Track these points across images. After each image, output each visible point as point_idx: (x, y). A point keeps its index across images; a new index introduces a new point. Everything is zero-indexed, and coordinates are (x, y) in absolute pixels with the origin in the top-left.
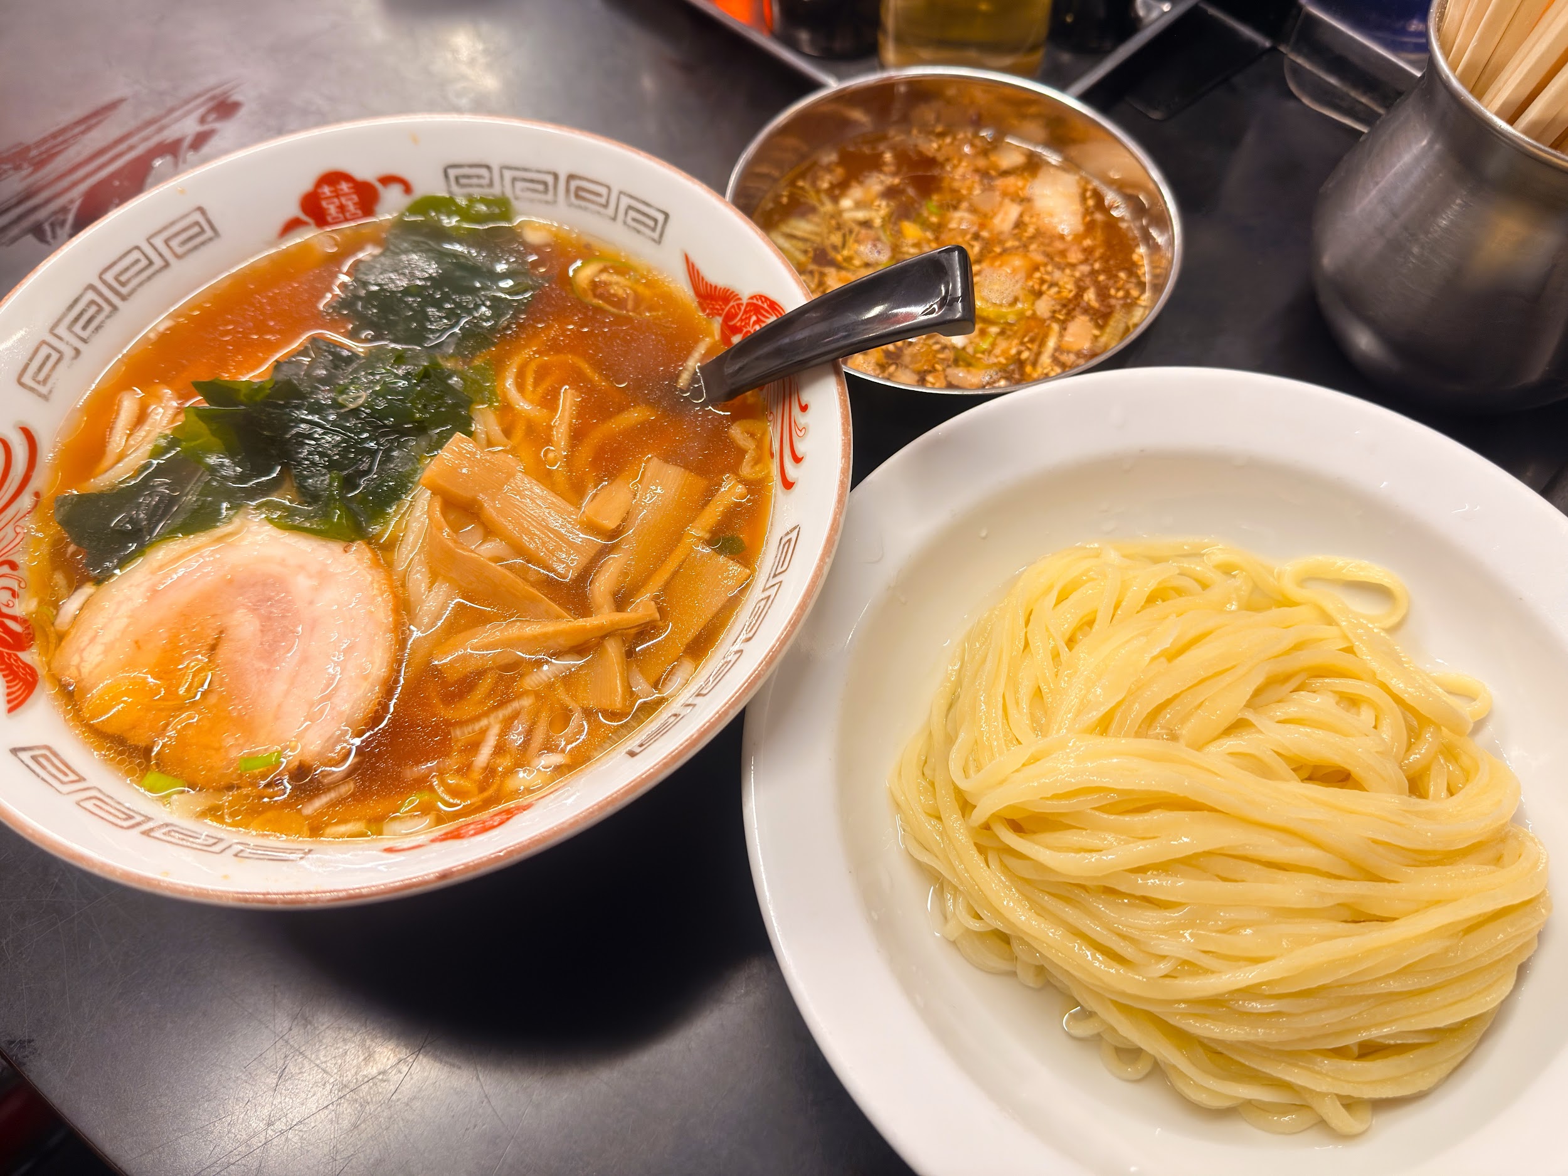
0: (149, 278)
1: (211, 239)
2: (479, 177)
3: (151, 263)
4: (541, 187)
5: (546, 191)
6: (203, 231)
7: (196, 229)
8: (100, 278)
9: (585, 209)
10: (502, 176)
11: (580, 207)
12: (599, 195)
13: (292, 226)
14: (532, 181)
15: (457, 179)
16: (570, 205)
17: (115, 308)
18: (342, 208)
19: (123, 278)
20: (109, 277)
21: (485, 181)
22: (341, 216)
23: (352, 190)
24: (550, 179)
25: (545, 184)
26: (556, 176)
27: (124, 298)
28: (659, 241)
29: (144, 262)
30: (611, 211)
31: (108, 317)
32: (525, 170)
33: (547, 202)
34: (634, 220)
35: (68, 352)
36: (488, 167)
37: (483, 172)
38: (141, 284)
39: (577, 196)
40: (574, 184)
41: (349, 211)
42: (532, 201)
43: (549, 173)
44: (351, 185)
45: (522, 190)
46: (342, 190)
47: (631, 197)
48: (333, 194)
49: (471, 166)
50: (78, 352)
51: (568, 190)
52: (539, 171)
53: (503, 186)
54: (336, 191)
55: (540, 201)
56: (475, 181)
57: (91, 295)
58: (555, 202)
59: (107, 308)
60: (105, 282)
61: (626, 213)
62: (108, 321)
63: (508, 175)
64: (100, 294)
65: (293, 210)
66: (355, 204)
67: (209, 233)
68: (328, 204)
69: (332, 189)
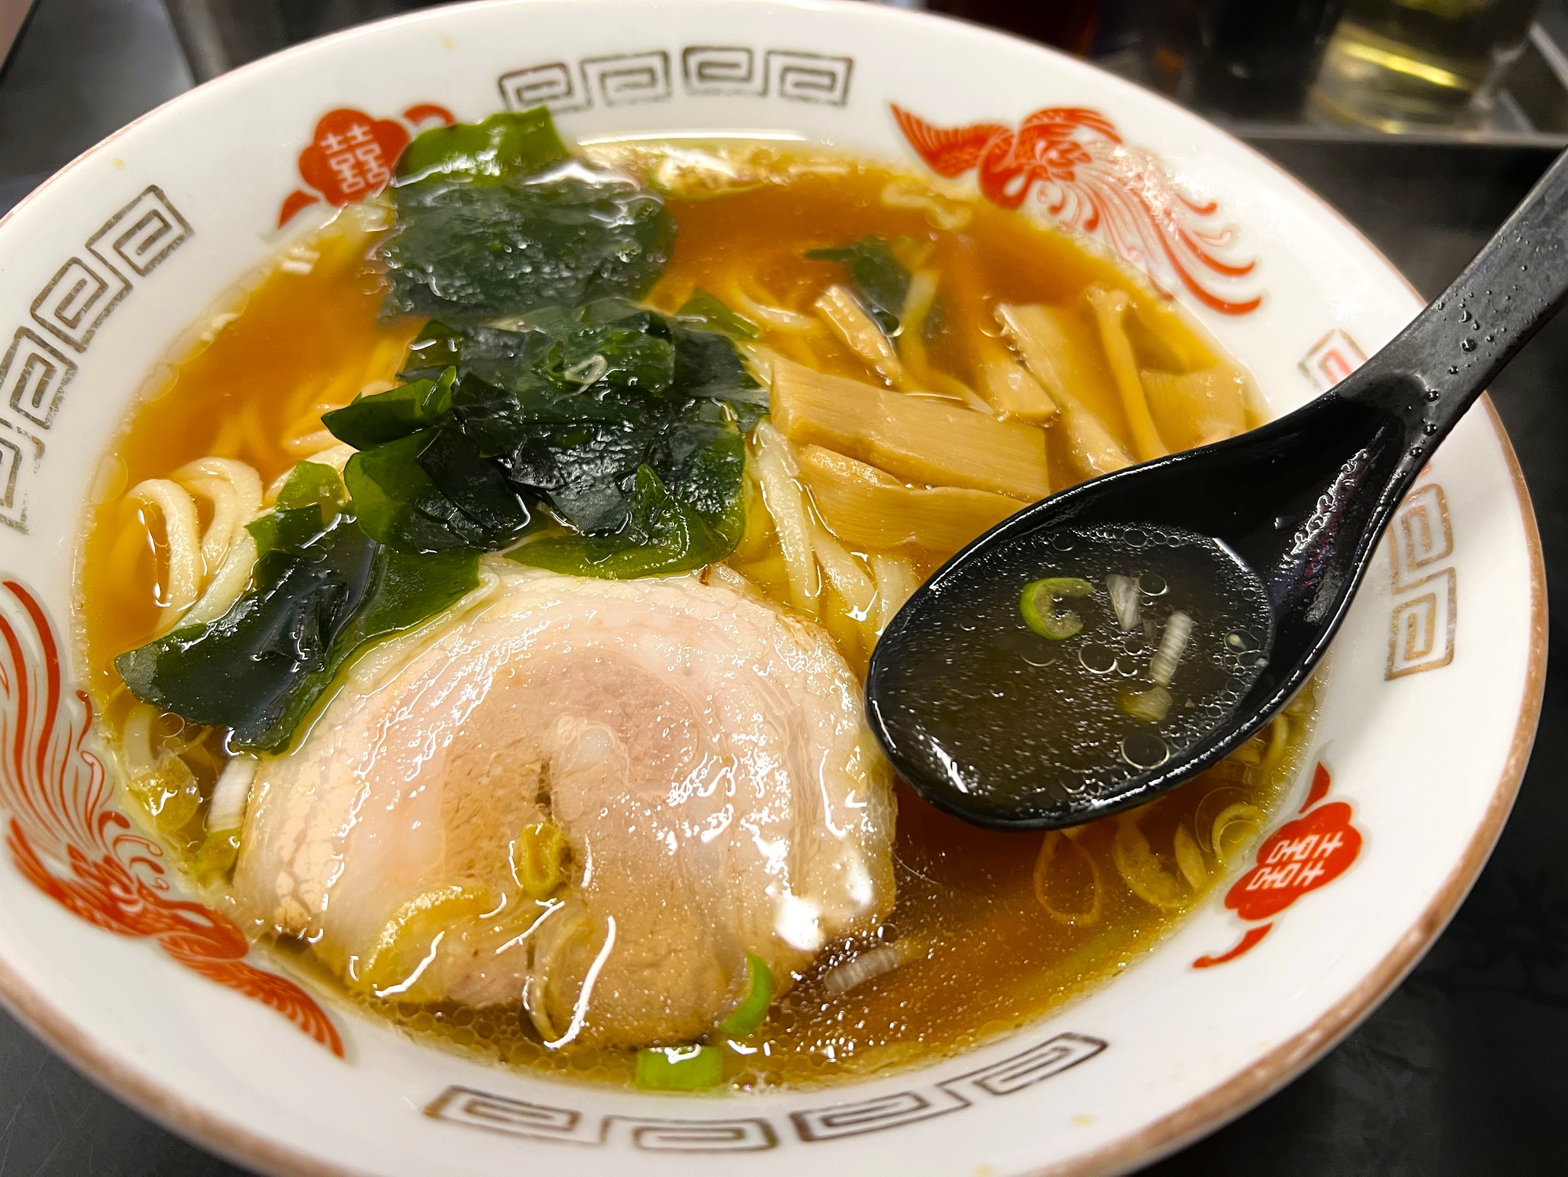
0: (108, 311)
1: (181, 239)
2: (551, 83)
3: (103, 286)
4: (644, 78)
5: (653, 80)
6: (166, 226)
7: (155, 225)
8: (34, 316)
9: (717, 92)
10: (584, 76)
11: (707, 92)
12: (734, 66)
13: (293, 205)
14: (630, 72)
15: (519, 92)
16: (693, 93)
17: (71, 366)
18: (360, 168)
19: (69, 313)
20: (47, 312)
21: (561, 88)
22: (360, 180)
23: (370, 137)
24: (656, 63)
25: (651, 71)
26: (665, 56)
27: (79, 348)
28: (843, 102)
29: (92, 286)
30: (757, 82)
31: (66, 381)
32: (618, 58)
33: (657, 99)
34: (798, 85)
35: (27, 449)
36: (562, 66)
37: (556, 74)
38: (97, 323)
39: (702, 76)
40: (694, 61)
41: (370, 170)
42: (633, 101)
43: (652, 54)
44: (366, 128)
45: (618, 89)
46: (354, 138)
47: (786, 53)
48: (344, 147)
49: (536, 69)
50: (40, 447)
51: (686, 73)
52: (638, 56)
53: (587, 89)
54: (346, 140)
55: (647, 100)
56: (545, 92)
57: (27, 347)
58: (669, 94)
59: (60, 368)
60: (42, 323)
61: (783, 79)
62: (67, 389)
63: (593, 71)
64: (44, 344)
65: (289, 180)
66: (377, 158)
67: (177, 230)
68: (339, 163)
69: (340, 138)
